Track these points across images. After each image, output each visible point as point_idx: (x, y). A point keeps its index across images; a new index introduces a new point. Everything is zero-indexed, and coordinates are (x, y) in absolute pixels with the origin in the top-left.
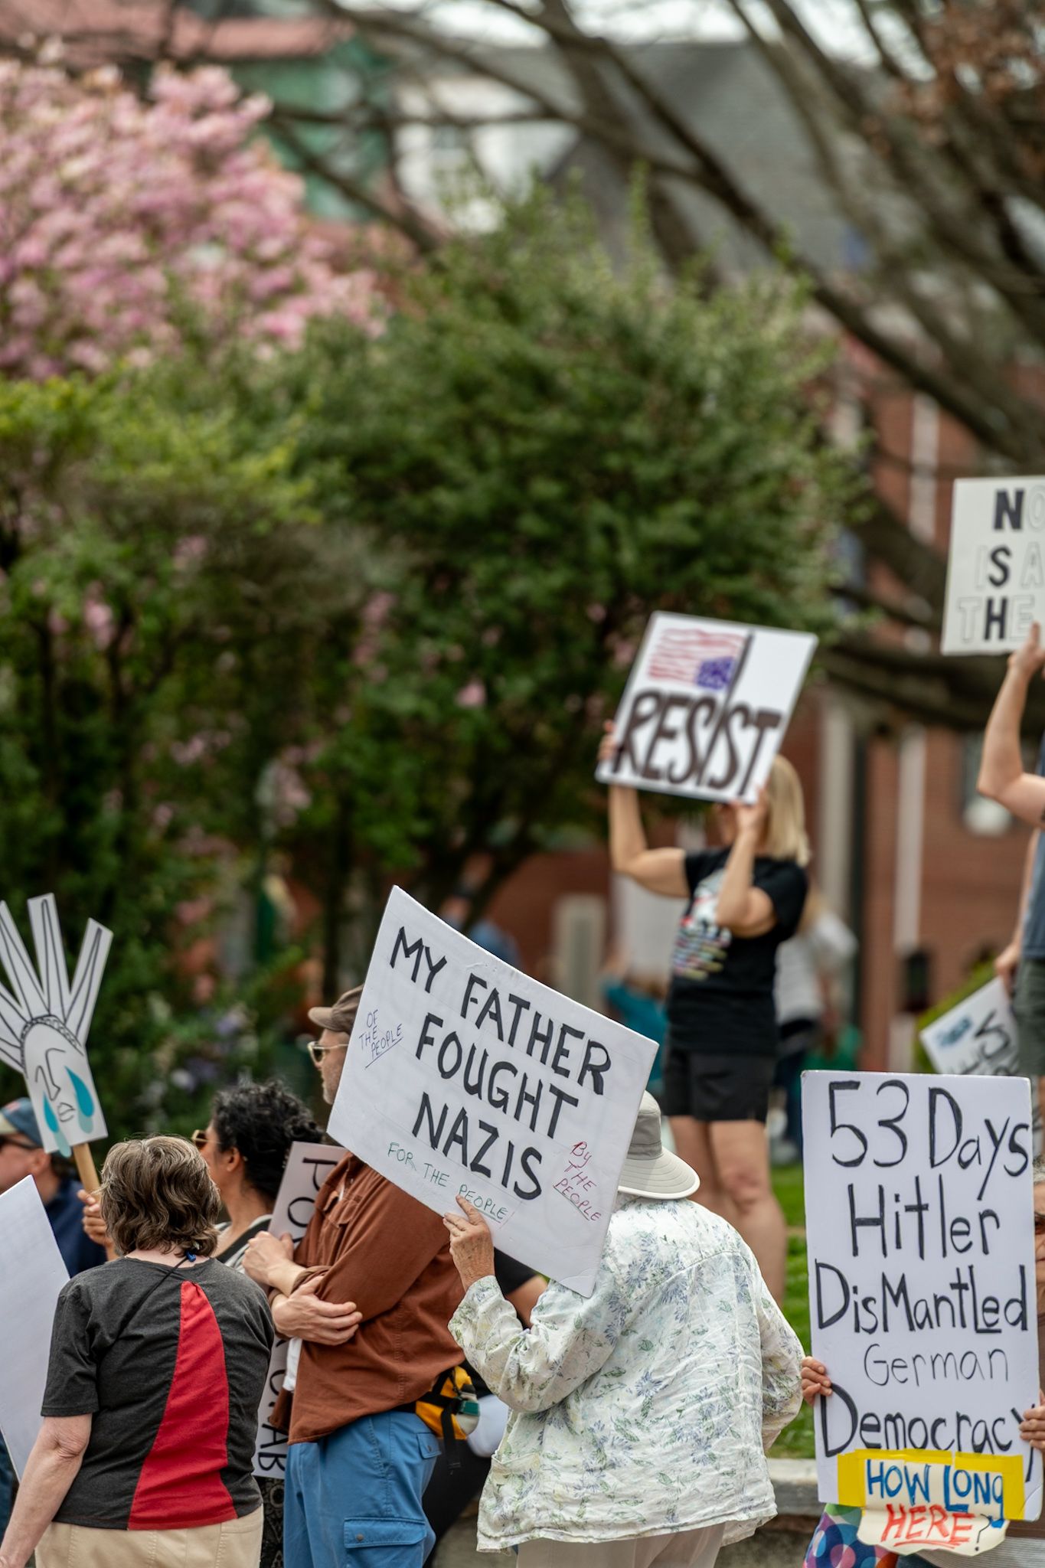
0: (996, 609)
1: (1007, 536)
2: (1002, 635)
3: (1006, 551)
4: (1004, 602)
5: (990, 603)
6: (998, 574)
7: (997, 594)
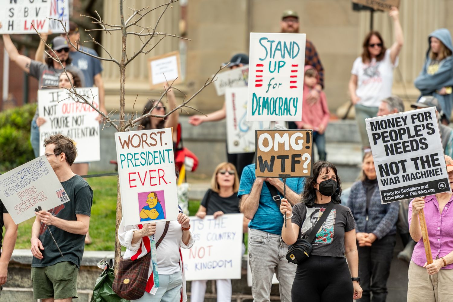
0: (11, 23)
1: (13, 5)
2: (12, 29)
3: (13, 9)
4: (13, 22)
5: (9, 22)
6: (11, 15)
7: (11, 19)
